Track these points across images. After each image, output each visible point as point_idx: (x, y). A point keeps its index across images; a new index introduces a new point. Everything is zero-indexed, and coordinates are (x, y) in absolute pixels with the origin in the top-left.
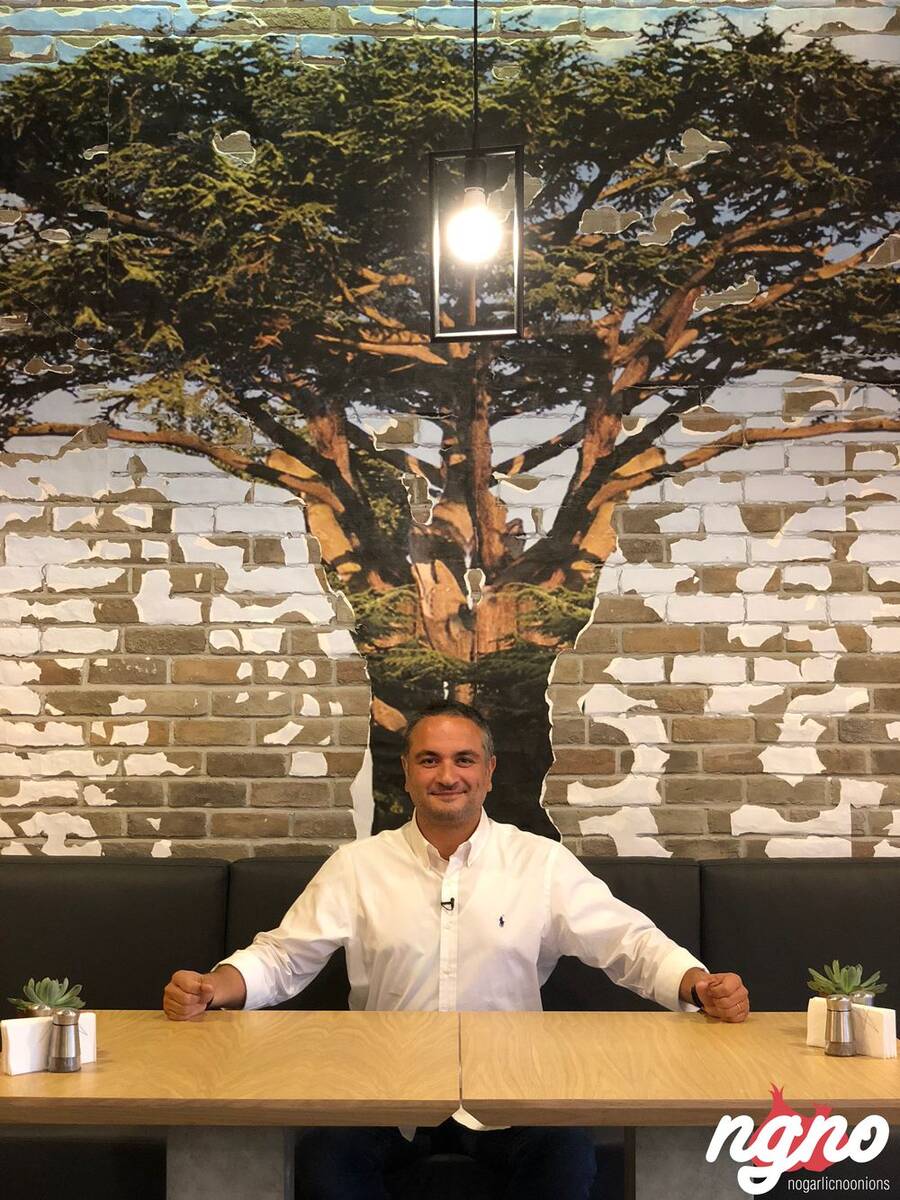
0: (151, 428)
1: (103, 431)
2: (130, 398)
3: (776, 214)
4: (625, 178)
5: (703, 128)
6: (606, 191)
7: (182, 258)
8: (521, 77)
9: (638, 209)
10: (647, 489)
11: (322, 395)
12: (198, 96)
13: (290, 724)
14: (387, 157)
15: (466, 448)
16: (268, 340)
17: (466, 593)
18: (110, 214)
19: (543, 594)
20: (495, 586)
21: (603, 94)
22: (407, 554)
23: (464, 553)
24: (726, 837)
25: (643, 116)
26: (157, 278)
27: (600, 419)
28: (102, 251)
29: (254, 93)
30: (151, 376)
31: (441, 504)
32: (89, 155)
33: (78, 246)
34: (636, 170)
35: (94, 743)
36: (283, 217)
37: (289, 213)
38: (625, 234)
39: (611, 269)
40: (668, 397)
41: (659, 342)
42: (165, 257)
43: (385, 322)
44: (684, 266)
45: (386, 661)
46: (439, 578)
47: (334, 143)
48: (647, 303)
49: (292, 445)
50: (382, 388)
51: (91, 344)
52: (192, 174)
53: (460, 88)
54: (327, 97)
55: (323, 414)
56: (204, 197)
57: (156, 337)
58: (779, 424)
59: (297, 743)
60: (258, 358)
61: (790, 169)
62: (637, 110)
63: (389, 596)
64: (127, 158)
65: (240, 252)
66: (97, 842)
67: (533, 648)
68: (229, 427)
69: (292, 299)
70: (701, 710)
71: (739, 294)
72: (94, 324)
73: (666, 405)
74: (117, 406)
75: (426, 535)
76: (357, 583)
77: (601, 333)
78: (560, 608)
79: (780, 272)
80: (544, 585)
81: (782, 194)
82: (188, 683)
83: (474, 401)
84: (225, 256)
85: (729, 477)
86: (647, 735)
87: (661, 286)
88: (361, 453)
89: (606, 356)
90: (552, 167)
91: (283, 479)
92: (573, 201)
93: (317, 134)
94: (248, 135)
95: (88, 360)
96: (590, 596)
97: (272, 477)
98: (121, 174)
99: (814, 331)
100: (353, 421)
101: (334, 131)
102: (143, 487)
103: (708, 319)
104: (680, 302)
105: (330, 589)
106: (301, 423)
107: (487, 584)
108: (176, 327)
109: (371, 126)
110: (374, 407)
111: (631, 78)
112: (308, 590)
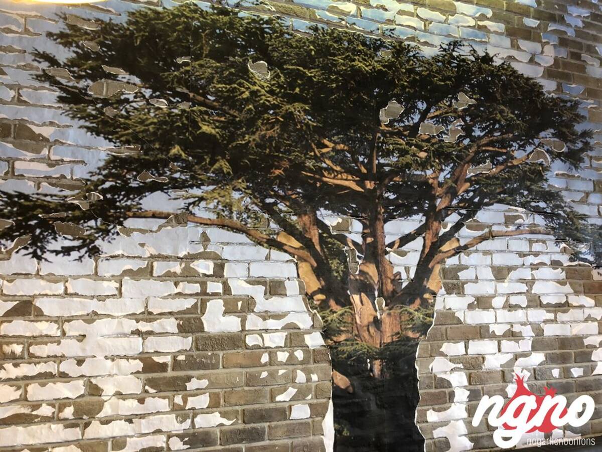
0: (213, 217)
1: (183, 218)
2: (201, 199)
3: (496, 134)
4: (437, 110)
5: (466, 92)
6: (430, 115)
7: (231, 124)
8: (392, 57)
9: (443, 125)
10: (453, 257)
11: (304, 203)
12: (240, 40)
13: (290, 389)
14: (334, 85)
15: (373, 234)
16: (277, 172)
17: (376, 311)
18: (191, 95)
19: (412, 311)
20: (390, 306)
21: (426, 71)
22: (348, 290)
23: (375, 290)
25: (443, 83)
26: (217, 133)
27: (432, 223)
28: (186, 114)
29: (270, 43)
30: (215, 186)
31: (362, 263)
32: (180, 61)
33: (173, 110)
34: (441, 107)
35: (175, 408)
36: (284, 108)
37: (288, 107)
38: (438, 135)
39: (434, 152)
40: (460, 214)
41: (455, 187)
42: (221, 122)
43: (335, 168)
44: (463, 153)
45: (339, 349)
46: (363, 303)
47: (309, 75)
48: (448, 169)
49: (290, 229)
50: (334, 202)
51: (179, 166)
52: (237, 80)
53: (366, 58)
54: (306, 51)
55: (305, 214)
56: (244, 92)
57: (217, 166)
58: (504, 229)
59: (294, 399)
60: (271, 182)
61: (499, 115)
62: (440, 80)
63: (340, 312)
64: (201, 66)
65: (262, 124)
67: (408, 339)
68: (256, 218)
69: (289, 152)
70: (481, 368)
71: (484, 168)
72: (181, 155)
73: (459, 217)
74: (194, 203)
75: (357, 280)
76: (324, 306)
77: (431, 181)
78: (419, 318)
79: (499, 160)
80: (412, 306)
81: (497, 126)
82: (232, 367)
83: (377, 211)
84: (254, 125)
85: (486, 253)
86: (459, 380)
87: (454, 162)
88: (325, 235)
89: (433, 193)
90: (407, 100)
91: (286, 248)
92: (416, 118)
93: (301, 68)
94: (266, 64)
95: (177, 175)
96: (432, 312)
97: (280, 247)
98: (198, 74)
99: (513, 187)
100: (320, 218)
101: (309, 69)
102: (208, 250)
103: (473, 178)
104: (462, 170)
105: (310, 309)
106: (294, 218)
107: (386, 305)
108: (228, 161)
109: (328, 69)
110: (331, 211)
111: (438, 66)
112: (298, 310)
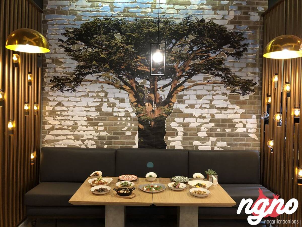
0: (104, 81)
1: (97, 81)
2: (101, 76)
3: (203, 49)
4: (179, 42)
5: (192, 34)
6: (177, 44)
7: (109, 53)
8: (164, 25)
9: (182, 47)
10: (181, 92)
11: (132, 76)
12: (112, 27)
13: (126, 127)
14: (142, 38)
15: (154, 85)
16: (123, 67)
17: (153, 108)
18: (98, 46)
19: (165, 108)
20: (158, 107)
21: (176, 29)
22: (144, 101)
23: (153, 101)
24: (192, 146)
25: (183, 32)
26: (105, 57)
27: (175, 81)
28: (97, 52)
29: (121, 27)
30: (104, 72)
31: (149, 94)
32: (95, 36)
33: (93, 51)
34: (181, 41)
35: (95, 130)
36: (125, 47)
37: (126, 47)
38: (179, 51)
39: (177, 57)
40: (185, 78)
41: (184, 69)
42: (106, 53)
43: (141, 65)
44: (188, 57)
45: (141, 118)
46: (149, 105)
48: (182, 62)
49: (126, 84)
50: (141, 75)
51: (95, 67)
52: (111, 40)
53: (154, 27)
54: (133, 28)
55: (131, 79)
56: (113, 44)
57: (105, 66)
58: (202, 82)
59: (127, 130)
60: (121, 70)
61: (205, 41)
62: (182, 31)
63: (141, 108)
64: (101, 37)
65: (118, 53)
66: (96, 145)
67: (163, 116)
68: (117, 81)
69: (127, 61)
70: (189, 126)
71: (197, 61)
72: (95, 64)
73: (185, 79)
74: (99, 77)
75: (147, 99)
76: (136, 106)
77: (175, 67)
78: (167, 110)
79: (203, 58)
80: (165, 107)
81: (204, 45)
82: (110, 121)
83: (155, 78)
84: (116, 53)
85: (194, 90)
86: (180, 130)
87: (185, 60)
88: (137, 85)
89: (176, 71)
90: (168, 40)
91: (125, 89)
92: (171, 46)
93: (131, 34)
94: (120, 34)
95: (94, 70)
96: (172, 108)
97: (123, 89)
98: (100, 40)
99: (208, 67)
100: (136, 80)
101: (134, 34)
102: (103, 90)
103: (192, 65)
104: (188, 62)
105: (132, 107)
106: (128, 81)
107: (156, 106)
108: (108, 65)
109: (140, 33)
110: (139, 78)
111: (181, 26)
112: (129, 107)
